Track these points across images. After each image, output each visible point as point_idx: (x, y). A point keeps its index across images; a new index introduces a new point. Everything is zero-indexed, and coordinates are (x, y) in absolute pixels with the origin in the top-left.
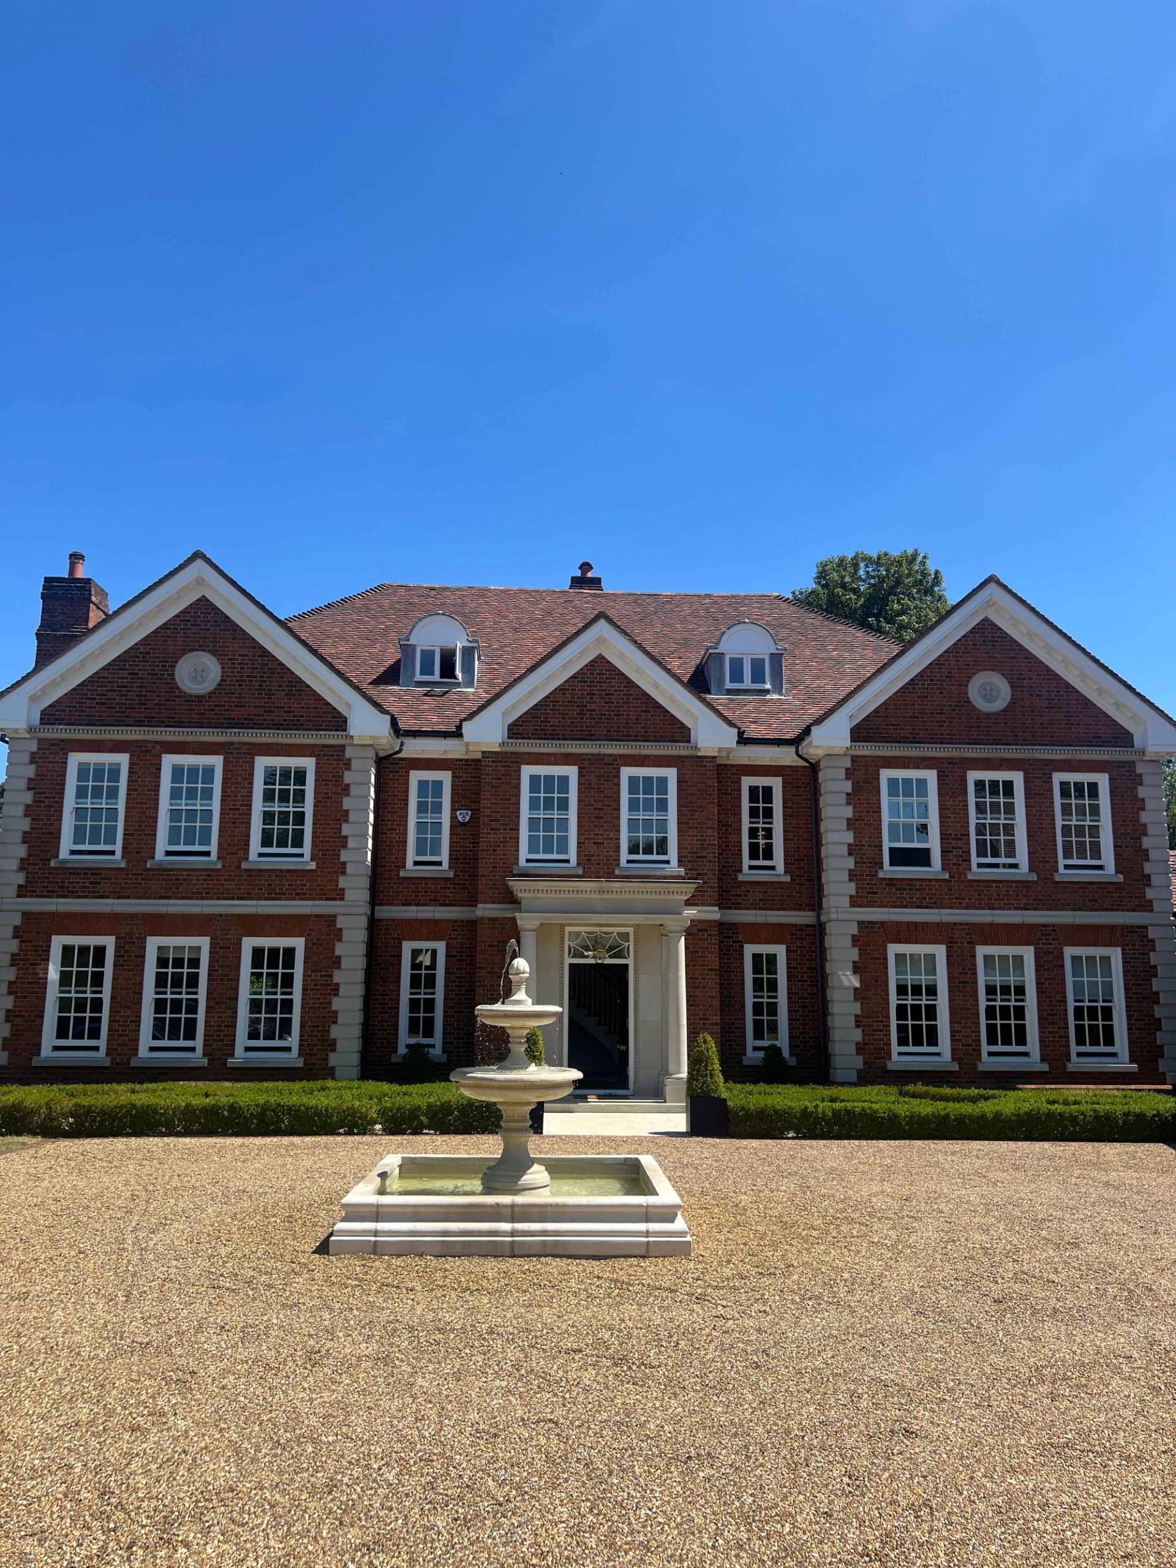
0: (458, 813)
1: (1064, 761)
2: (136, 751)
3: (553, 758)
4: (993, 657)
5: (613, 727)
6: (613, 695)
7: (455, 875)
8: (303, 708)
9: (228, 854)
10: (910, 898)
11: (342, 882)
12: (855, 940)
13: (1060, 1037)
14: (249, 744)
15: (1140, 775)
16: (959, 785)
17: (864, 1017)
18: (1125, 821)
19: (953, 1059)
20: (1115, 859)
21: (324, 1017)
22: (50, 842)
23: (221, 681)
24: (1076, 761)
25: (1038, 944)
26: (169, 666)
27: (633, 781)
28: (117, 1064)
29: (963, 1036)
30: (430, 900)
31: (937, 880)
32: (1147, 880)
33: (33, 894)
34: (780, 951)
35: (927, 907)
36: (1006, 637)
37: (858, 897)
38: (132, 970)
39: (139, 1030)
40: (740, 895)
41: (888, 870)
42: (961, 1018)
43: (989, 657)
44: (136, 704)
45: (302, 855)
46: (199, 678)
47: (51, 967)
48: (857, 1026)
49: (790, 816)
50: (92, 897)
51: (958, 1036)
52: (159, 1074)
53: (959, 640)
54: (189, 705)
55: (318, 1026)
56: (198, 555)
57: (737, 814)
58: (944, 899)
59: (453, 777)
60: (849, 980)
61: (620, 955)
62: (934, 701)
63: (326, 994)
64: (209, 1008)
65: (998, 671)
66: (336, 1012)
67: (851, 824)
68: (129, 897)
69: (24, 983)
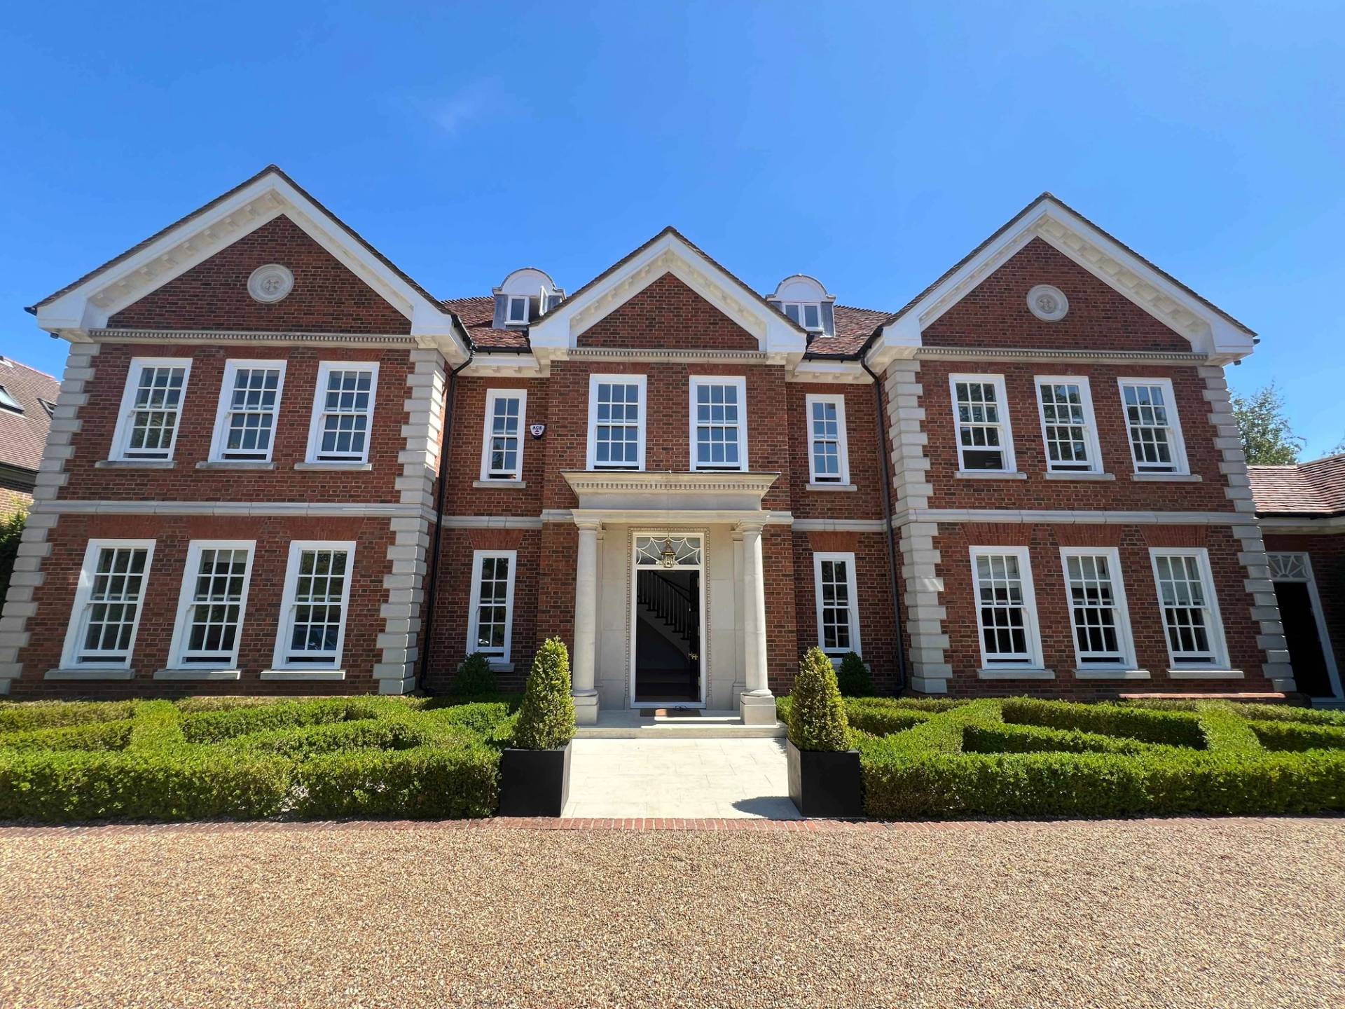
0: (532, 427)
1: (1127, 366)
2: (200, 356)
3: (622, 367)
4: (1047, 272)
5: (682, 338)
6: (682, 309)
7: (527, 487)
8: (371, 315)
9: (283, 455)
10: (988, 499)
11: (399, 484)
12: (936, 542)
13: (1156, 642)
14: (314, 349)
15: (1203, 380)
16: (1027, 388)
17: (950, 622)
18: (1194, 423)
19: (1047, 667)
20: (1189, 460)
21: (371, 625)
22: (100, 444)
23: (293, 290)
24: (1139, 366)
25: (1123, 545)
26: (243, 277)
27: (702, 391)
28: (143, 676)
29: (1055, 642)
30: (503, 510)
31: (1014, 481)
32: (1224, 480)
33: (74, 496)
34: (849, 559)
35: (1007, 508)
36: (1058, 255)
37: (936, 498)
38: (170, 575)
39: (170, 640)
40: (809, 505)
41: (963, 472)
42: (1051, 622)
43: (1044, 272)
44: (206, 312)
45: (360, 459)
46: (272, 289)
47: (83, 573)
48: (944, 632)
49: (854, 430)
50: (137, 499)
51: (1050, 642)
52: (186, 688)
53: (1014, 257)
54: (258, 313)
55: (364, 635)
56: (271, 169)
57: (802, 428)
58: (1023, 500)
59: (528, 394)
60: (933, 584)
61: (690, 561)
62: (996, 311)
63: (375, 601)
64: (248, 615)
65: (1054, 285)
66: (384, 620)
67: (924, 426)
68: (175, 499)
69: (51, 589)
